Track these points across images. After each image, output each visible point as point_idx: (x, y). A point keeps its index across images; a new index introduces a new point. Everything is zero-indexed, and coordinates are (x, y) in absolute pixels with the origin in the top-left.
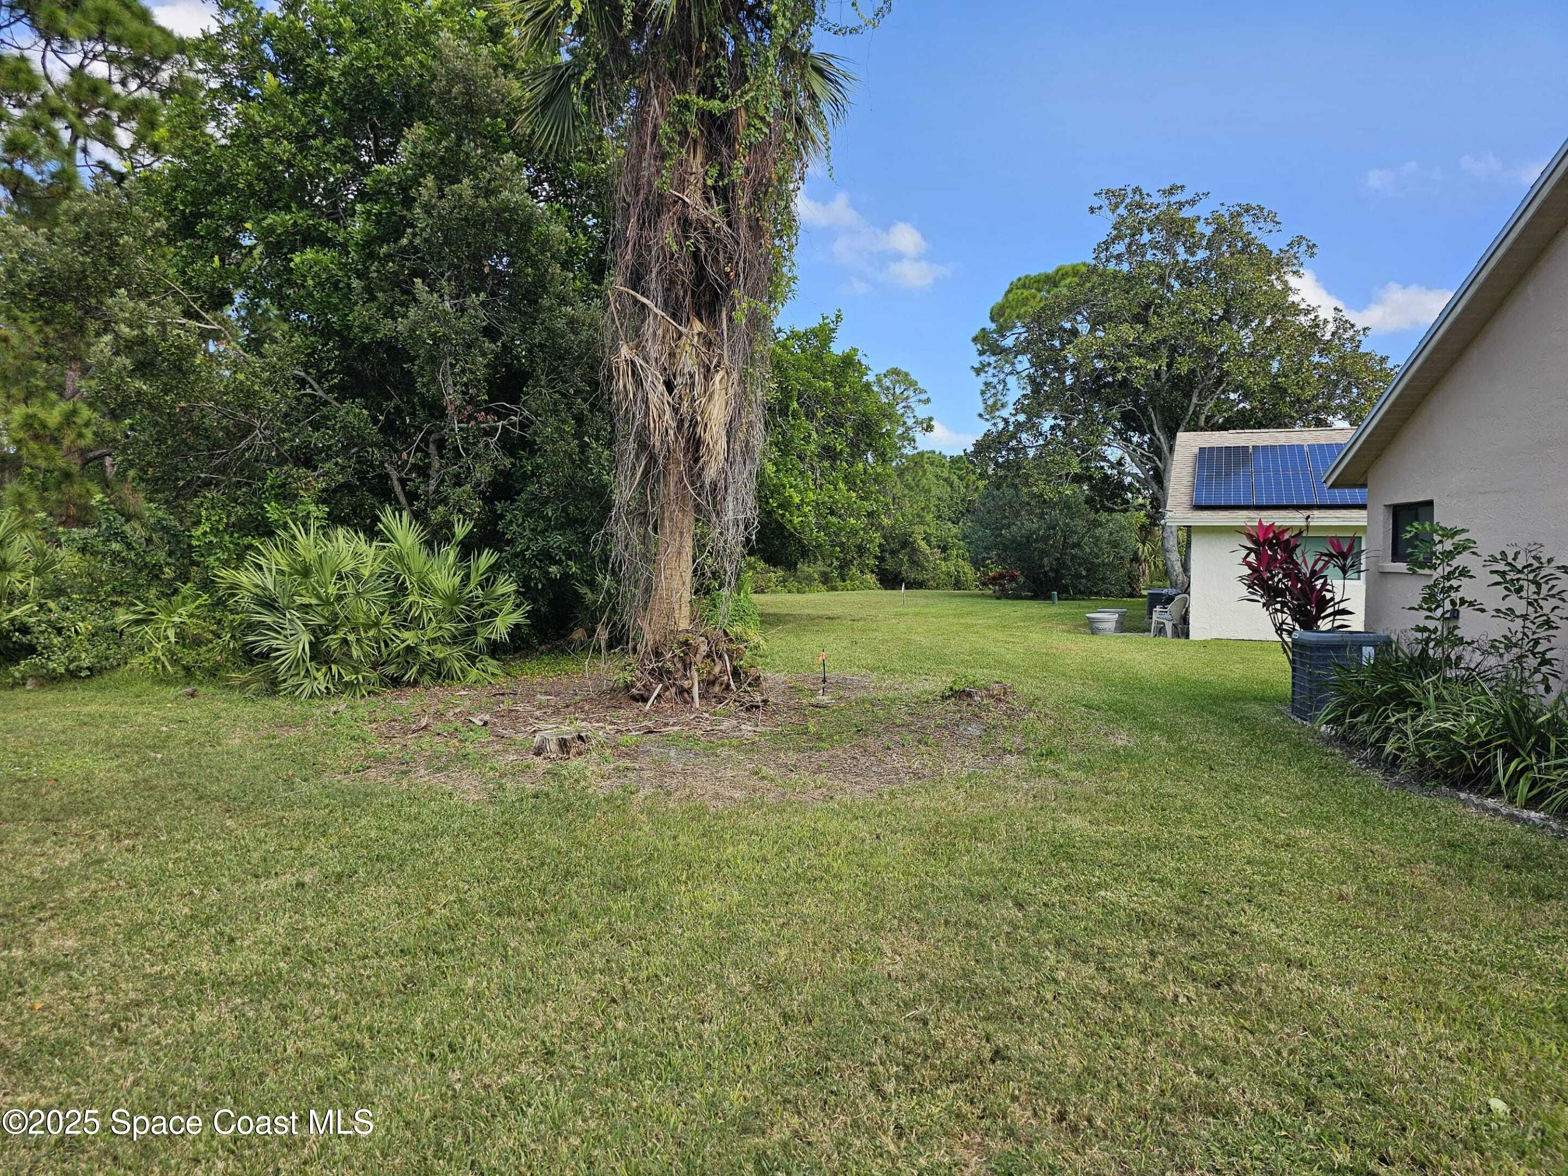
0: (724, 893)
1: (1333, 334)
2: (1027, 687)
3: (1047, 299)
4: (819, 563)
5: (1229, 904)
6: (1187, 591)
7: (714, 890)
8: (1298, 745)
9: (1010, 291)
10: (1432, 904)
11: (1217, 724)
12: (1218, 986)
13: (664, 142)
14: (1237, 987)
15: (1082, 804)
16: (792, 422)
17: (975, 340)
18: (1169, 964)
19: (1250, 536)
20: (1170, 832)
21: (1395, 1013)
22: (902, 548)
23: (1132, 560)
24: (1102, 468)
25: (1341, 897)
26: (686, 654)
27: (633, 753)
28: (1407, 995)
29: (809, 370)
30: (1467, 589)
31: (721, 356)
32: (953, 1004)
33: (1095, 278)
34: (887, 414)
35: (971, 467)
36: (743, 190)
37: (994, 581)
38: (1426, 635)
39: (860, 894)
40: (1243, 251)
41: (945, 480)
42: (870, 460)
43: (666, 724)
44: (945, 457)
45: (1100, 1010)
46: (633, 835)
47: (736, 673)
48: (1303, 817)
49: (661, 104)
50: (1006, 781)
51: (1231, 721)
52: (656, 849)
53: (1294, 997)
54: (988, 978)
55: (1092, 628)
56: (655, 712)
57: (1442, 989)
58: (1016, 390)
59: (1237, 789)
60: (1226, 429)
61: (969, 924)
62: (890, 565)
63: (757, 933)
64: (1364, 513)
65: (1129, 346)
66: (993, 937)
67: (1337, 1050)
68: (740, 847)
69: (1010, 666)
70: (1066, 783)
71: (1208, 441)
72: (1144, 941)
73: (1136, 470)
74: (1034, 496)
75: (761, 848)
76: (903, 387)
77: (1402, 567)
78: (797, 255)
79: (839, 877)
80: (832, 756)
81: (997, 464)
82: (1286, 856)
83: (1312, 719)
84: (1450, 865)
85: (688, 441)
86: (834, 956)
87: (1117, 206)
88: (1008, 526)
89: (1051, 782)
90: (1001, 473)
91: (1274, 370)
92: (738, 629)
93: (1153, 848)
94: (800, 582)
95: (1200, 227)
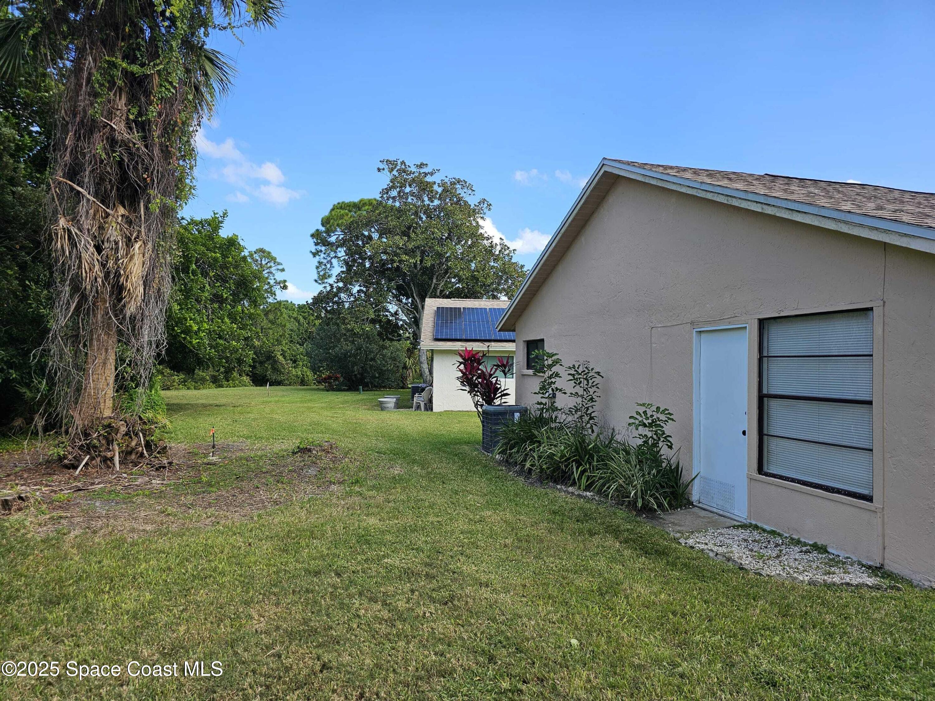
0: (139, 596)
1: (500, 251)
2: (345, 443)
3: (354, 217)
4: (210, 369)
5: (452, 557)
6: (431, 385)
7: (131, 594)
8: (485, 466)
9: (333, 210)
10: (546, 544)
11: (447, 458)
12: (446, 604)
13: (97, 85)
14: (456, 602)
15: (375, 510)
16: (192, 277)
17: (312, 236)
18: (421, 596)
19: (461, 356)
20: (422, 521)
21: (530, 603)
22: (267, 360)
23: (403, 368)
24: (387, 316)
25: (505, 546)
26: (109, 434)
27: (65, 506)
28: (535, 593)
29: (204, 245)
30: (559, 383)
31: (139, 232)
32: (297, 642)
33: (381, 209)
34: (258, 276)
35: (311, 312)
36: (156, 126)
37: (325, 380)
38: (542, 406)
39: (237, 583)
40: (457, 203)
41: (295, 319)
42: (246, 304)
43: (93, 484)
44: (294, 305)
45: (383, 629)
46: (66, 564)
47: (148, 445)
48: (488, 505)
49: (95, 60)
50: (331, 500)
51: (454, 455)
52: (84, 572)
53: (483, 603)
54: (319, 622)
55: (382, 407)
56: (83, 475)
57: (551, 586)
58: (337, 269)
59: (456, 493)
60: (450, 298)
61: (307, 591)
62: (259, 370)
63: (163, 618)
64: (514, 344)
65: (400, 248)
66: (322, 596)
67: (503, 628)
68: (151, 563)
69: (334, 432)
70: (366, 499)
71: (441, 304)
72: (408, 585)
73: (405, 318)
74: (348, 330)
75: (167, 561)
76: (267, 261)
77: (531, 372)
78: (196, 172)
79: (223, 574)
80: (219, 496)
81: (326, 310)
82: (479, 527)
83: (492, 452)
84: (554, 523)
85: (113, 287)
86: (219, 626)
87: (392, 170)
88: (334, 347)
89: (357, 499)
90: (329, 316)
91: (473, 268)
92: (150, 415)
93: (413, 531)
94: (196, 382)
95: (436, 187)
